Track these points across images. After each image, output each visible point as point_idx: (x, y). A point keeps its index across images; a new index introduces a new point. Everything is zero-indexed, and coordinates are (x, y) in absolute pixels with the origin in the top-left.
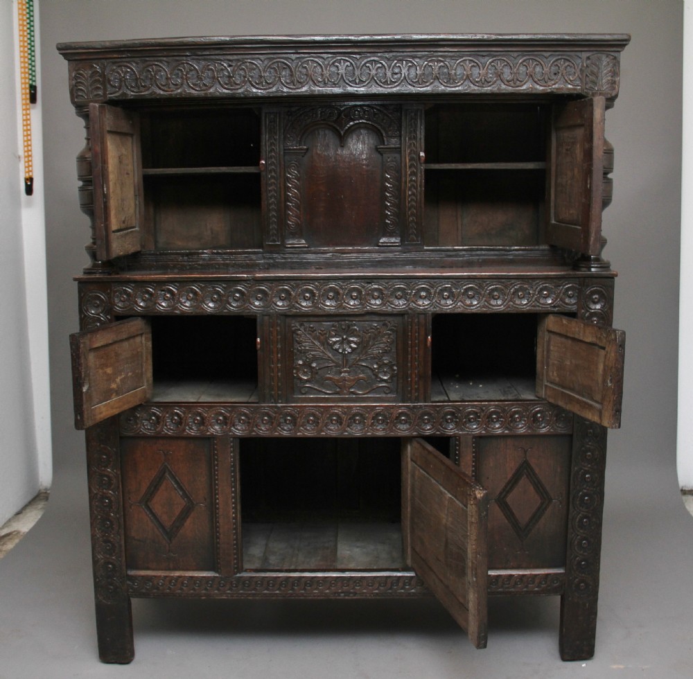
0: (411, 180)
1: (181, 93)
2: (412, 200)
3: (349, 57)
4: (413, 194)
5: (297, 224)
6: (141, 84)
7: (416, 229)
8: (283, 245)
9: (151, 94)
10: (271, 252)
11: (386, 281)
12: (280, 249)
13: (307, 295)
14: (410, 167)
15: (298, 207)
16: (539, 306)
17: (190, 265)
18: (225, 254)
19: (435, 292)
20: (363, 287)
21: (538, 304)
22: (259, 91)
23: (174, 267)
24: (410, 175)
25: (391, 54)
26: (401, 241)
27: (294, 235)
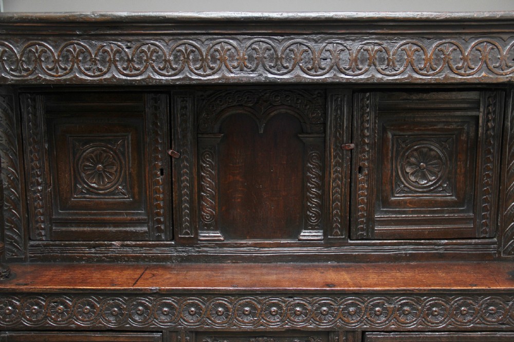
0: (336, 171)
1: (71, 79)
2: (337, 192)
3: (270, 39)
4: (338, 186)
5: (212, 216)
6: (23, 66)
7: (340, 223)
8: (196, 238)
9: (35, 79)
10: (183, 245)
11: (311, 296)
12: (193, 242)
13: (220, 309)
14: (335, 157)
15: (213, 197)
16: (484, 324)
17: (97, 257)
18: (135, 246)
19: (366, 308)
20: (284, 302)
21: (483, 321)
22: (163, 78)
23: (81, 259)
24: (335, 166)
25: (318, 36)
26: (325, 235)
27: (208, 228)
